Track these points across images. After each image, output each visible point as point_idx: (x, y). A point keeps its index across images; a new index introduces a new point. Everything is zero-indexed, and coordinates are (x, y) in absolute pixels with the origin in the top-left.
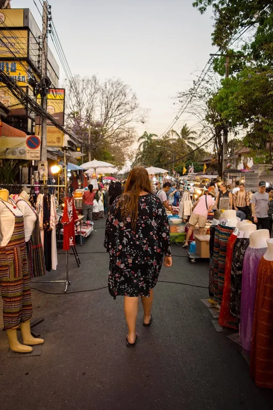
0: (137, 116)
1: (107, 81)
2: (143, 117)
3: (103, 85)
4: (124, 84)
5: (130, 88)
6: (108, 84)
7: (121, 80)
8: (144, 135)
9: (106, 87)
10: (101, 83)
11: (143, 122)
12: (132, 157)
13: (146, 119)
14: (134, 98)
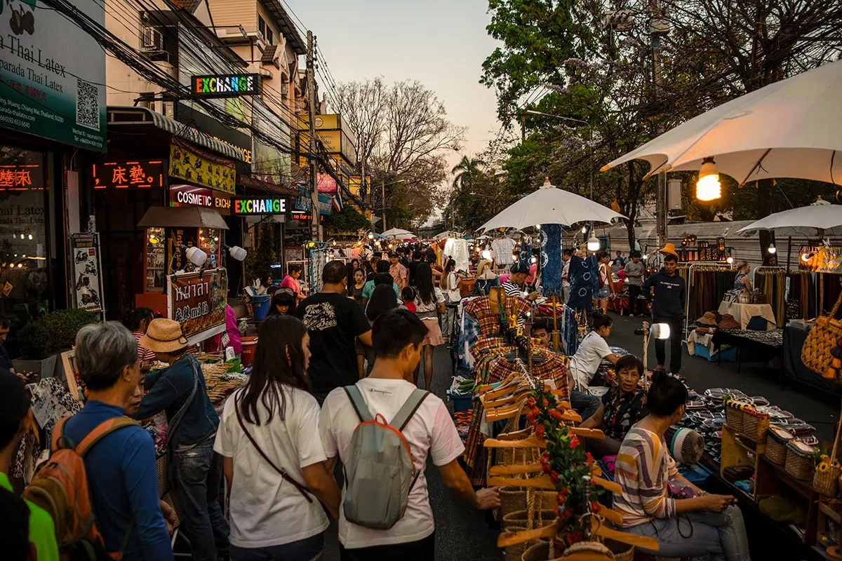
0: (446, 140)
1: (397, 85)
2: (456, 141)
3: (391, 92)
4: (425, 89)
5: (434, 97)
6: (399, 91)
7: (420, 84)
8: (462, 163)
9: (396, 96)
10: (388, 89)
11: (456, 150)
12: (444, 201)
13: (461, 143)
14: (441, 110)
